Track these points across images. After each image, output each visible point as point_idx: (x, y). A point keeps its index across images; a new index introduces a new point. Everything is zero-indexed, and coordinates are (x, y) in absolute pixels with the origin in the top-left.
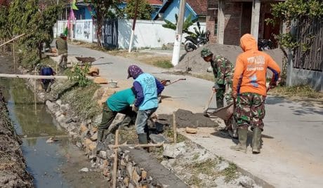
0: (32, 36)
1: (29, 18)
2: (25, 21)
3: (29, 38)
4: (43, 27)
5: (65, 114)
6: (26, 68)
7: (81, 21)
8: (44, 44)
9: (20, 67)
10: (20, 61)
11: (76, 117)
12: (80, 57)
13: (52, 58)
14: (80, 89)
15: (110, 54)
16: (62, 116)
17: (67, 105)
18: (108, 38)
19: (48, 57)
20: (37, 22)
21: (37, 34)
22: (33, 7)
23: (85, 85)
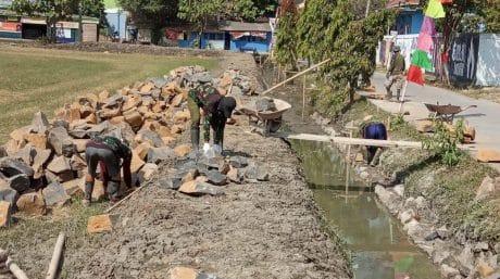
0: (341, 63)
1: (336, 33)
2: (330, 38)
3: (336, 66)
4: (360, 48)
5: (418, 219)
6: (324, 116)
7: (406, 36)
8: (360, 77)
9: (315, 114)
10: (313, 103)
11: (443, 228)
12: (434, 103)
13: (373, 101)
14: (444, 169)
15: (466, 95)
16: (414, 222)
17: (420, 199)
18: (456, 66)
19: (363, 98)
20: (351, 40)
21: (351, 59)
22: (345, 13)
23: (455, 163)
